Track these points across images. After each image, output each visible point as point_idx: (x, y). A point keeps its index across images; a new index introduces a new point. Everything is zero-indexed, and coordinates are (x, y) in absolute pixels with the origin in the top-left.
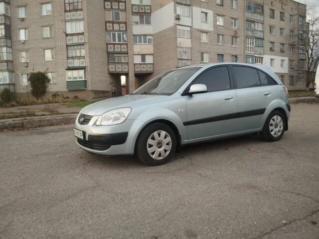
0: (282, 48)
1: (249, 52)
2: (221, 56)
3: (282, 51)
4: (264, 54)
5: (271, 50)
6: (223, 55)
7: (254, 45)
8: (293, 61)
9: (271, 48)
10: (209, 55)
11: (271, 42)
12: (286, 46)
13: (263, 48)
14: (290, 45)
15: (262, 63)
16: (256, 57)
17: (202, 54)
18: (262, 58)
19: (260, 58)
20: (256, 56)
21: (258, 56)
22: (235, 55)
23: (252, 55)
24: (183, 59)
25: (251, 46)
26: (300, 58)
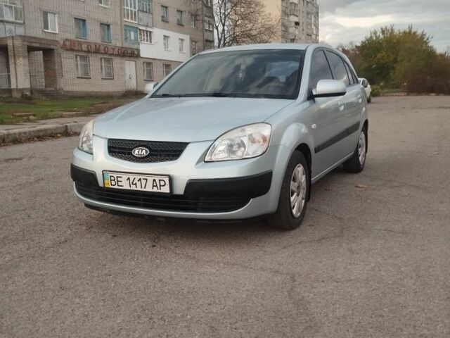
0: (179, 18)
1: (130, 20)
2: (81, 22)
3: (180, 24)
4: (153, 26)
5: (163, 21)
6: (84, 21)
7: (137, 9)
8: (196, 42)
9: (163, 17)
10: (59, 17)
11: (162, 6)
12: (186, 16)
13: (151, 16)
14: (192, 15)
15: (151, 42)
16: (140, 30)
17: (45, 14)
18: (150, 32)
19: (147, 31)
20: (141, 28)
21: (144, 28)
22: (105, 22)
23: (135, 26)
24: (8, 22)
25: (133, 9)
26: (205, 37)
